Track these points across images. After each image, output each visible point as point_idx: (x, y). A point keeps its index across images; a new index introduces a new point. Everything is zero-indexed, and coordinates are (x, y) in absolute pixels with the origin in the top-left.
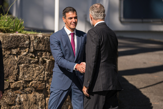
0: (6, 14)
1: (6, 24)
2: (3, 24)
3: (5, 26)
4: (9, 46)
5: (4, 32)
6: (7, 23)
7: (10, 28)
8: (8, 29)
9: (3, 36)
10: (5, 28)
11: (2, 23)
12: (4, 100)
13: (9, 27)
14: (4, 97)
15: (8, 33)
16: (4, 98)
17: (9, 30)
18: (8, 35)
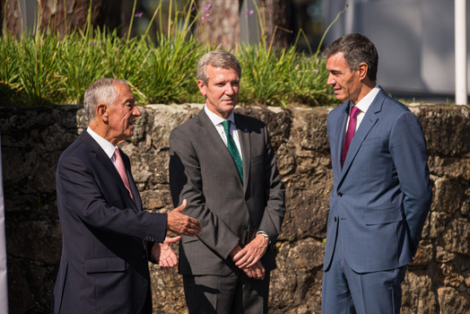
0: (314, 52)
1: (315, 82)
2: (307, 81)
3: (312, 87)
4: (325, 144)
5: (312, 104)
6: (319, 77)
7: (327, 92)
8: (321, 95)
9: (307, 115)
10: (312, 92)
11: (306, 78)
12: (318, 296)
13: (325, 90)
14: (317, 290)
15: (322, 106)
16: (319, 292)
17: (326, 98)
18: (322, 113)
